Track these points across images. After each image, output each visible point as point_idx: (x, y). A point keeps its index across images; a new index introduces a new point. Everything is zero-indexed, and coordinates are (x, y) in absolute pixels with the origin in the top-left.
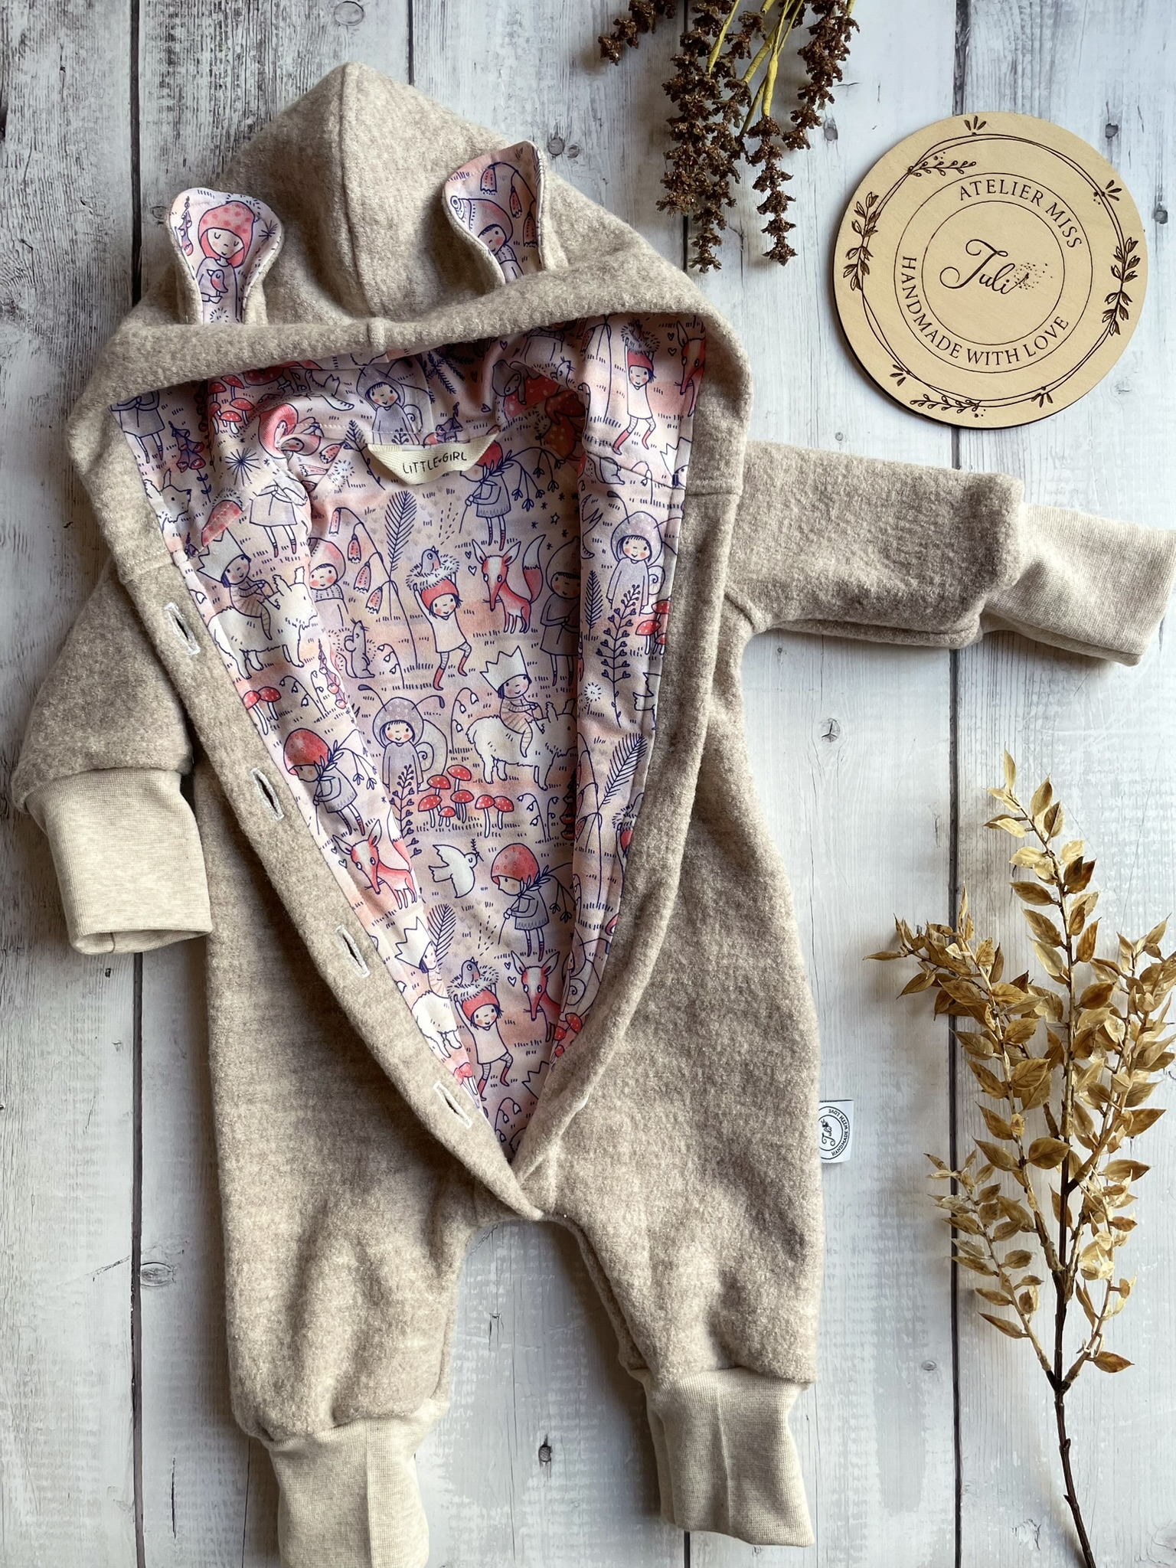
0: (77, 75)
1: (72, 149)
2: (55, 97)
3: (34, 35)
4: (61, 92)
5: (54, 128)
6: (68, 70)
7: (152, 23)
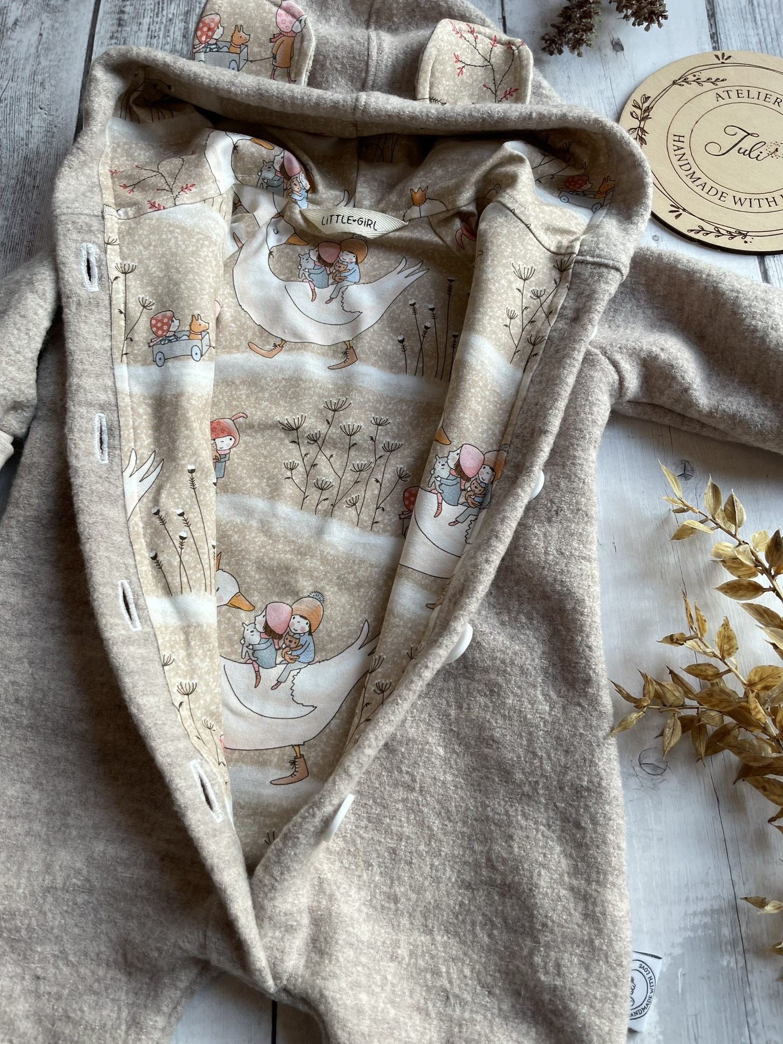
0: (51, 37)
1: (39, 78)
2: (33, 50)
3: (24, 19)
4: (37, 47)
5: (28, 68)
6: (45, 35)
7: (109, 5)
